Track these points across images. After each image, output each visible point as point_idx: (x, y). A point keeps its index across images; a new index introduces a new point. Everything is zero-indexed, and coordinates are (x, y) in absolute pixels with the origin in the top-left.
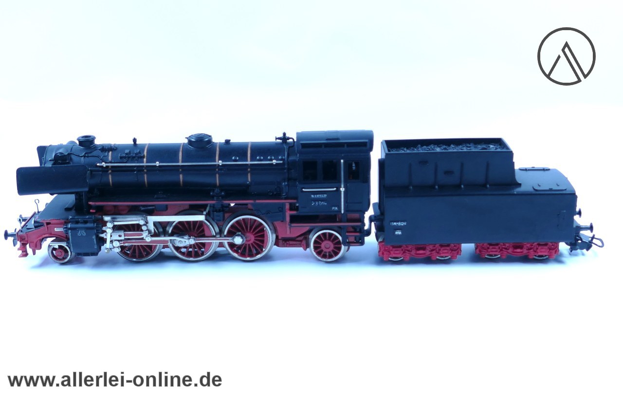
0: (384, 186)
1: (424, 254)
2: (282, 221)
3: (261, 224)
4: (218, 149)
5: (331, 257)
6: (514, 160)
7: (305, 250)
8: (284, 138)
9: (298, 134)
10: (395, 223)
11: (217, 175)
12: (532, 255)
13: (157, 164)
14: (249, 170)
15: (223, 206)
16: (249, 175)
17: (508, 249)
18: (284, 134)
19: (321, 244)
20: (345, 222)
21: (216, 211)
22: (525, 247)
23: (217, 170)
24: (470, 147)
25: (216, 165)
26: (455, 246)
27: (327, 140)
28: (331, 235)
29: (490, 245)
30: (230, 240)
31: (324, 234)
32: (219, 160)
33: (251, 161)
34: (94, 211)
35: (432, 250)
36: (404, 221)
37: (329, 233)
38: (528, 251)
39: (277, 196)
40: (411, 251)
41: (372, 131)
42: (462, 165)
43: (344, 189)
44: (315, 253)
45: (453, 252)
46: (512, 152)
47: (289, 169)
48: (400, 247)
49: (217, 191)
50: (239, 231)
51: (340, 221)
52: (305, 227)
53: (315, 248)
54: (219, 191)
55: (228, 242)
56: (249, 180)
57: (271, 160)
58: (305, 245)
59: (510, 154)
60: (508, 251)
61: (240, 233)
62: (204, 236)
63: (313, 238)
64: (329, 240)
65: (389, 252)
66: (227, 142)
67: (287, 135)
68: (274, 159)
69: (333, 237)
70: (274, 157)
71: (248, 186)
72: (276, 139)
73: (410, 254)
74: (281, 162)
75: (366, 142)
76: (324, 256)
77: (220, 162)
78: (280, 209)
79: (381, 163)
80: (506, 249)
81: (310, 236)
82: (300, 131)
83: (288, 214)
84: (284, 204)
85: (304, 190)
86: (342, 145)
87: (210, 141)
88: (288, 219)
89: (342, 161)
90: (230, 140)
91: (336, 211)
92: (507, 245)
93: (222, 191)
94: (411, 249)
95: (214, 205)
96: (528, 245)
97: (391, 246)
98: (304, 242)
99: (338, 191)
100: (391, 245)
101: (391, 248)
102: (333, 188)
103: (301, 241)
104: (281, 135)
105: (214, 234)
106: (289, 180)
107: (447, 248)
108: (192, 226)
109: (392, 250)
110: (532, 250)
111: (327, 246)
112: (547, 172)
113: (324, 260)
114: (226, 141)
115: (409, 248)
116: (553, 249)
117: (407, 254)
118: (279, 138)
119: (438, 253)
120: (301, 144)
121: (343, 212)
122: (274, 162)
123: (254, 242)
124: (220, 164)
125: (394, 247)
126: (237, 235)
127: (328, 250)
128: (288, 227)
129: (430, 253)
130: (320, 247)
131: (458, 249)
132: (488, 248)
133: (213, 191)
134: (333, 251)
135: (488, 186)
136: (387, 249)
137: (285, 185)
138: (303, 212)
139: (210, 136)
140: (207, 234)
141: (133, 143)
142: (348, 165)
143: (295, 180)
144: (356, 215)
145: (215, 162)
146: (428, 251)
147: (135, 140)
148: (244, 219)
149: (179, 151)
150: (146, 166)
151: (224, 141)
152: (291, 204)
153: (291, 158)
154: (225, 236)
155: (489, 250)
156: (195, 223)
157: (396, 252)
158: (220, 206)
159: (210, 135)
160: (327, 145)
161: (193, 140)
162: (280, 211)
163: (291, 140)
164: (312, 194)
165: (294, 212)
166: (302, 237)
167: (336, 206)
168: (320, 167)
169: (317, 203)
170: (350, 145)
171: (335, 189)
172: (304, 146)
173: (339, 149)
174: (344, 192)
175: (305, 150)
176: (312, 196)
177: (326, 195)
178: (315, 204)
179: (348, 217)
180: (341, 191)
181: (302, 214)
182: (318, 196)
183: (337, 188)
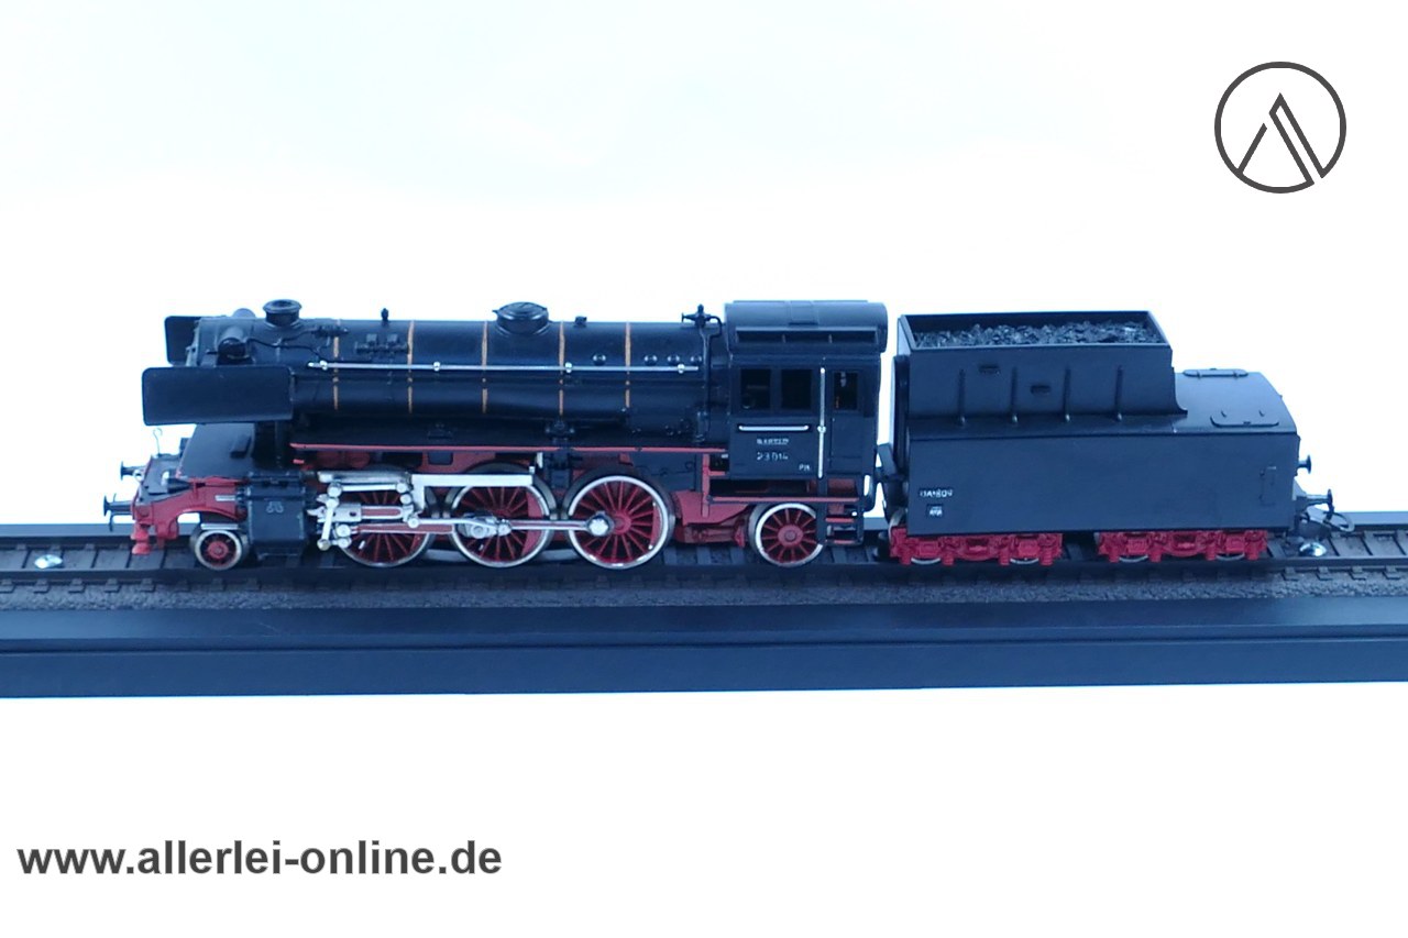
1: (985, 553)
2: (694, 490)
3: (646, 494)
4: (562, 338)
8: (700, 318)
9: (728, 307)
10: (930, 493)
11: (561, 393)
12: (1213, 553)
13: (437, 366)
14: (628, 383)
15: (570, 457)
16: (628, 393)
17: (1166, 543)
18: (701, 309)
19: (776, 534)
20: (824, 496)
21: (556, 467)
22: (1198, 538)
23: (561, 382)
25: (559, 371)
26: (1049, 538)
27: (792, 324)
28: (796, 512)
29: (1130, 536)
30: (581, 526)
32: (565, 362)
33: (632, 365)
34: (302, 462)
35: (1002, 546)
36: (947, 489)
38: (1205, 546)
39: (684, 438)
40: (958, 547)
41: (882, 308)
42: (1068, 374)
43: (824, 428)
44: (762, 552)
45: (1045, 550)
46: (1169, 346)
47: (711, 384)
48: (935, 538)
49: (560, 425)
50: (601, 509)
51: (814, 493)
52: (741, 502)
54: (563, 425)
55: (576, 532)
56: (628, 404)
57: (674, 364)
58: (742, 535)
59: (1166, 352)
60: (1165, 547)
61: (603, 513)
62: (526, 517)
63: (760, 521)
64: (792, 523)
65: (912, 547)
66: (581, 321)
67: (707, 311)
68: (681, 362)
69: (799, 517)
70: (681, 356)
71: (624, 416)
72: (683, 317)
73: (955, 553)
74: (696, 368)
75: (873, 333)
76: (785, 557)
77: (569, 365)
78: (690, 466)
79: (901, 366)
80: (1160, 543)
81: (753, 518)
82: (730, 301)
83: (707, 476)
84: (698, 457)
85: (741, 428)
86: (822, 336)
87: (544, 321)
88: (706, 487)
89: (823, 371)
90: (585, 319)
91: (808, 473)
92: (1163, 535)
93: (569, 425)
94: (958, 542)
95: (552, 454)
96: (1206, 535)
98: (741, 531)
99: (813, 430)
101: (917, 540)
102: (803, 425)
103: (732, 528)
104: (693, 311)
105: (547, 513)
106: (711, 405)
107: (1033, 542)
108: (502, 497)
109: (918, 544)
110: (1213, 545)
111: (791, 535)
112: (1241, 381)
114: (578, 319)
115: (953, 542)
116: (1256, 541)
117: (950, 554)
118: (688, 317)
119: (1012, 552)
120: (738, 332)
121: (820, 475)
122: (681, 368)
123: (630, 531)
124: (569, 371)
125: (922, 539)
126: (596, 518)
127: (791, 545)
128: (705, 501)
129: (996, 550)
130: (777, 540)
131: (1054, 544)
132: (1125, 543)
133: (551, 426)
134: (802, 543)
135: (1120, 416)
136: (907, 541)
137: (703, 418)
138: (737, 472)
139: (544, 309)
140: (532, 513)
141: (380, 318)
142: (833, 377)
143: (724, 406)
144: (848, 482)
145: (558, 365)
146: (992, 548)
147: (385, 314)
148: (609, 483)
149: (481, 339)
150: (413, 370)
151: (574, 320)
152: (712, 456)
153: (715, 362)
154: (571, 518)
155: (1127, 546)
156: (510, 490)
157: (926, 548)
158: (564, 458)
159: (544, 306)
160: (790, 336)
161: (510, 318)
162: (689, 470)
163: (714, 321)
164: (759, 437)
165: (720, 474)
166: (734, 520)
167: (806, 463)
168: (776, 381)
169: (768, 456)
170: (839, 337)
171: (806, 428)
172: (744, 336)
173: (816, 345)
174: (825, 434)
175: (746, 345)
176: (759, 441)
177: (787, 440)
178: (764, 457)
179: (831, 486)
180: (818, 433)
181: (736, 478)
182: (770, 441)
183: (810, 426)
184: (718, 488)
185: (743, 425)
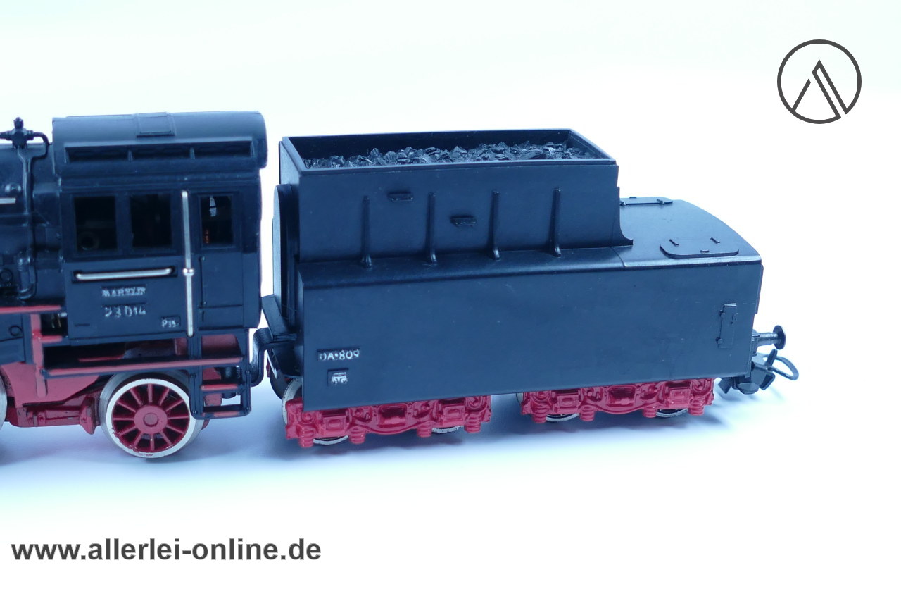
0: (297, 257)
1: (403, 424)
2: (25, 362)
5: (160, 445)
6: (619, 184)
7: (91, 431)
8: (19, 135)
9: (55, 121)
10: (331, 355)
12: (654, 409)
17: (600, 400)
19: (132, 415)
20: (196, 358)
22: (637, 391)
24: (501, 152)
26: (476, 401)
27: (140, 137)
28: (158, 390)
29: (559, 392)
31: (141, 390)
35: (421, 415)
36: (353, 349)
37: (155, 387)
38: (644, 401)
40: (370, 420)
41: (259, 114)
42: (495, 198)
43: (191, 271)
44: (117, 441)
45: (472, 415)
46: (614, 162)
47: (35, 220)
48: (342, 412)
51: (185, 356)
52: (87, 376)
53: (118, 426)
58: (89, 419)
59: (610, 169)
60: (599, 403)
63: (110, 400)
64: (155, 403)
65: (313, 426)
69: (165, 395)
73: (366, 427)
74: (14, 201)
75: (248, 143)
76: (144, 446)
78: (16, 331)
79: (287, 198)
80: (593, 398)
81: (105, 394)
82: (63, 114)
83: (38, 344)
84: (25, 319)
85: (79, 276)
86: (182, 151)
88: (38, 358)
89: (185, 195)
91: (175, 331)
92: (597, 390)
94: (370, 414)
96: (645, 388)
97: (321, 412)
98: (87, 412)
99: (176, 274)
100: (319, 409)
101: (319, 416)
102: (163, 268)
103: (79, 409)
106: (37, 249)
107: (457, 407)
109: (321, 422)
110: (654, 399)
111: (150, 419)
112: (666, 208)
113: (144, 455)
115: (364, 414)
116: (704, 393)
117: (361, 429)
119: (435, 420)
120: (68, 149)
121: (190, 332)
125: (326, 413)
127: (152, 431)
128: (40, 377)
129: (415, 421)
130: (132, 423)
131: (483, 407)
132: (554, 400)
134: (166, 431)
135: (558, 250)
136: (308, 418)
137: (27, 266)
138: (79, 335)
142: (199, 204)
143: (54, 249)
144: (227, 338)
146: (410, 417)
152: (44, 317)
153: (40, 191)
155: (556, 405)
157: (333, 425)
160: (140, 153)
162: (16, 337)
164: (104, 288)
165: (56, 340)
166: (82, 398)
167: (170, 317)
168: (123, 213)
169: (119, 312)
170: (204, 150)
171: (168, 271)
172: (75, 154)
173: (174, 162)
174: (193, 278)
175: (79, 166)
176: (106, 293)
177: (143, 289)
178: (114, 314)
179: (204, 343)
180: (184, 278)
181: (78, 343)
182: (121, 292)
183: (173, 268)
184: (55, 358)
185: (81, 272)
